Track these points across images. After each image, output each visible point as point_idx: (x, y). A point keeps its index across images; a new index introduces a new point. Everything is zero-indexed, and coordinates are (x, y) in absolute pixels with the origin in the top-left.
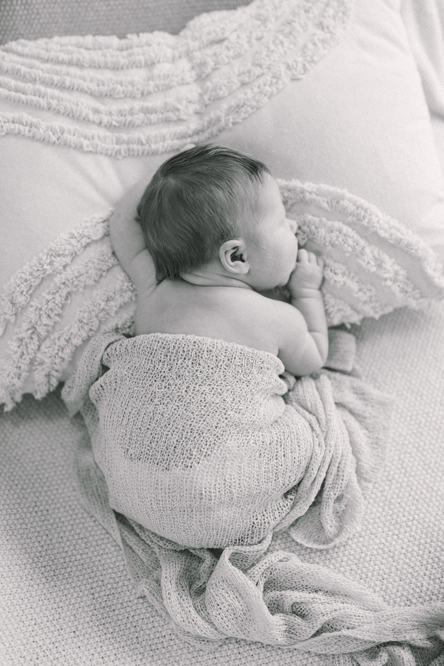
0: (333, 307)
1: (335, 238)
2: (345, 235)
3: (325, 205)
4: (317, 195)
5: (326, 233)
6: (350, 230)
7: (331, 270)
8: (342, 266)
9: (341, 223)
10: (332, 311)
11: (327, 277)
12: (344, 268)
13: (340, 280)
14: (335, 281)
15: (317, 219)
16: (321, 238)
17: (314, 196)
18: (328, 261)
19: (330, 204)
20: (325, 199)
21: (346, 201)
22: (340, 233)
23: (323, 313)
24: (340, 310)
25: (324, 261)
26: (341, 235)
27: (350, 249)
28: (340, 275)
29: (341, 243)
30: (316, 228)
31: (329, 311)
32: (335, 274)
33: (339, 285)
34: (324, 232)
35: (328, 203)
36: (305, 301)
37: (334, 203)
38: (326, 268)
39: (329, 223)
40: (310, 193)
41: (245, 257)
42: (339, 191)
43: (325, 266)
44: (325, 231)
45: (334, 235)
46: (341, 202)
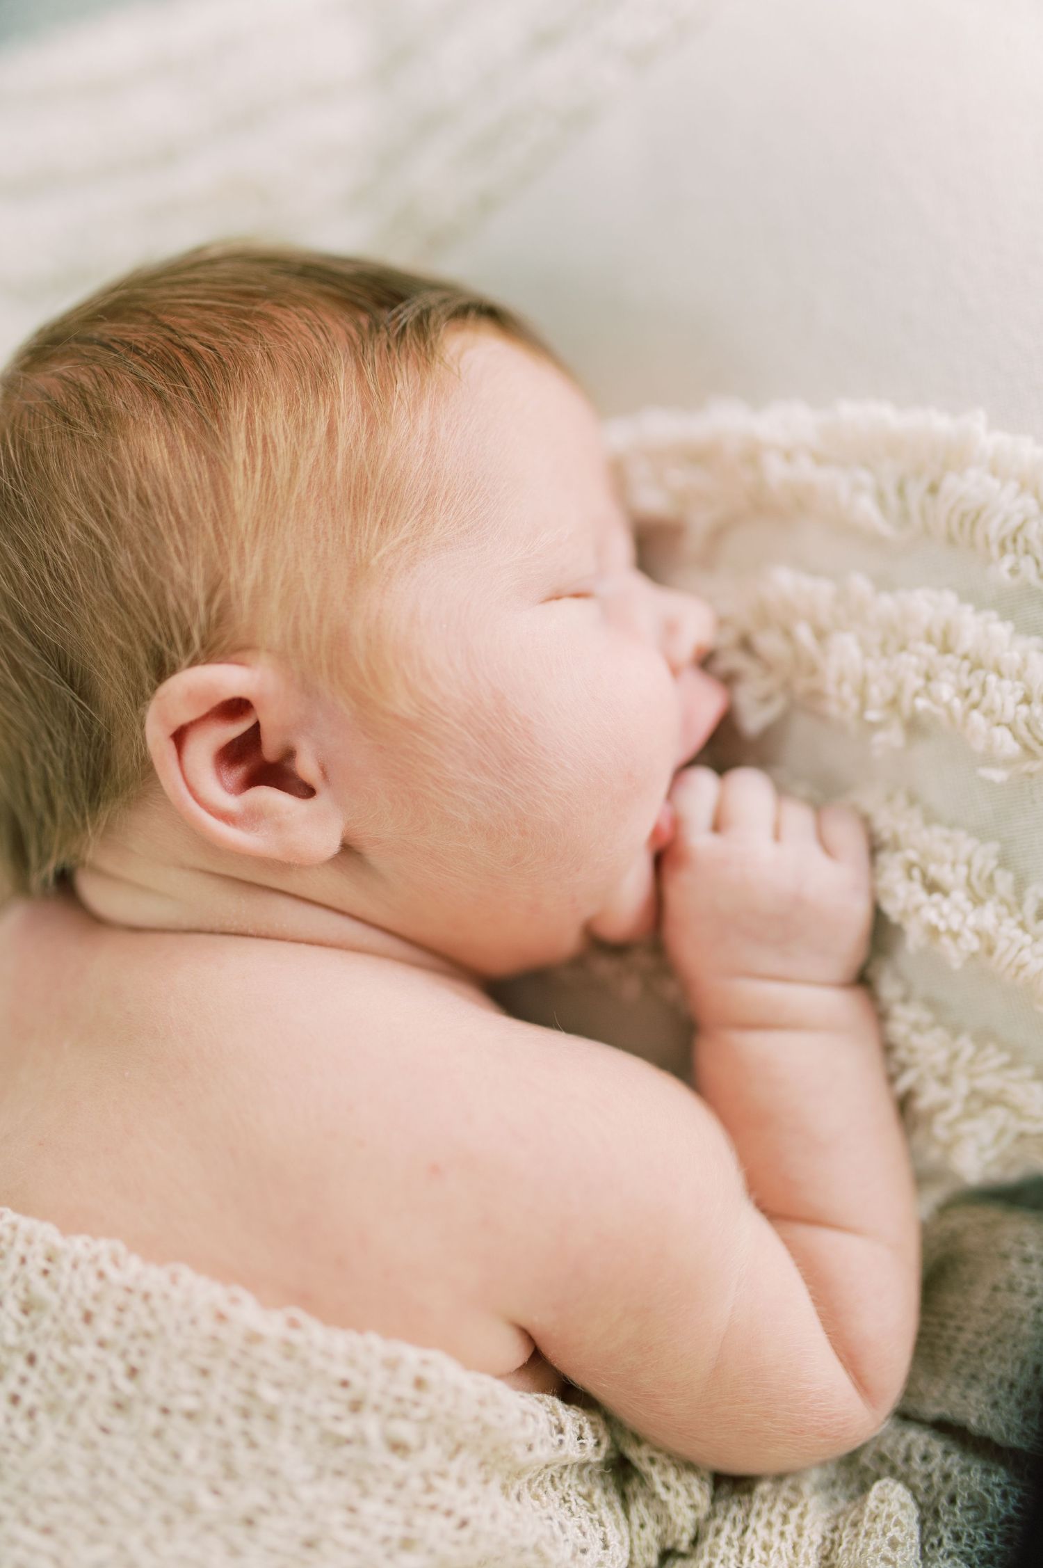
0: (945, 1080)
1: (919, 682)
2: (977, 666)
3: (866, 506)
4: (819, 459)
5: (866, 654)
6: (1001, 630)
7: (910, 866)
8: (967, 845)
9: (950, 599)
10: (944, 1106)
11: (892, 908)
12: (985, 856)
13: (955, 922)
14: (933, 931)
15: (823, 590)
16: (840, 681)
17: (805, 469)
18: (885, 823)
19: (892, 499)
20: (865, 477)
21: (972, 474)
22: (946, 649)
23: (887, 1112)
24: (984, 1101)
25: (866, 821)
26: (949, 658)
27: (1007, 744)
28: (959, 896)
29: (948, 707)
30: (821, 635)
31: (922, 1103)
32: (932, 887)
33: (955, 955)
34: (854, 652)
35: (880, 498)
36: (755, 1044)
37: (916, 492)
38: (883, 858)
39: (886, 603)
40: (788, 456)
41: (306, 767)
42: (941, 423)
43: (874, 848)
44: (862, 643)
45: (909, 665)
46: (951, 483)
